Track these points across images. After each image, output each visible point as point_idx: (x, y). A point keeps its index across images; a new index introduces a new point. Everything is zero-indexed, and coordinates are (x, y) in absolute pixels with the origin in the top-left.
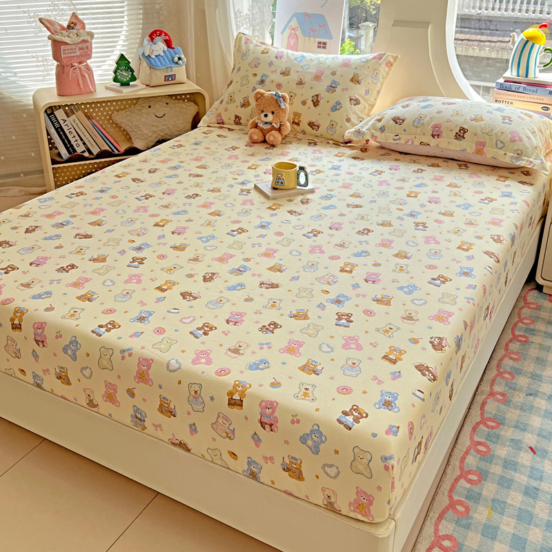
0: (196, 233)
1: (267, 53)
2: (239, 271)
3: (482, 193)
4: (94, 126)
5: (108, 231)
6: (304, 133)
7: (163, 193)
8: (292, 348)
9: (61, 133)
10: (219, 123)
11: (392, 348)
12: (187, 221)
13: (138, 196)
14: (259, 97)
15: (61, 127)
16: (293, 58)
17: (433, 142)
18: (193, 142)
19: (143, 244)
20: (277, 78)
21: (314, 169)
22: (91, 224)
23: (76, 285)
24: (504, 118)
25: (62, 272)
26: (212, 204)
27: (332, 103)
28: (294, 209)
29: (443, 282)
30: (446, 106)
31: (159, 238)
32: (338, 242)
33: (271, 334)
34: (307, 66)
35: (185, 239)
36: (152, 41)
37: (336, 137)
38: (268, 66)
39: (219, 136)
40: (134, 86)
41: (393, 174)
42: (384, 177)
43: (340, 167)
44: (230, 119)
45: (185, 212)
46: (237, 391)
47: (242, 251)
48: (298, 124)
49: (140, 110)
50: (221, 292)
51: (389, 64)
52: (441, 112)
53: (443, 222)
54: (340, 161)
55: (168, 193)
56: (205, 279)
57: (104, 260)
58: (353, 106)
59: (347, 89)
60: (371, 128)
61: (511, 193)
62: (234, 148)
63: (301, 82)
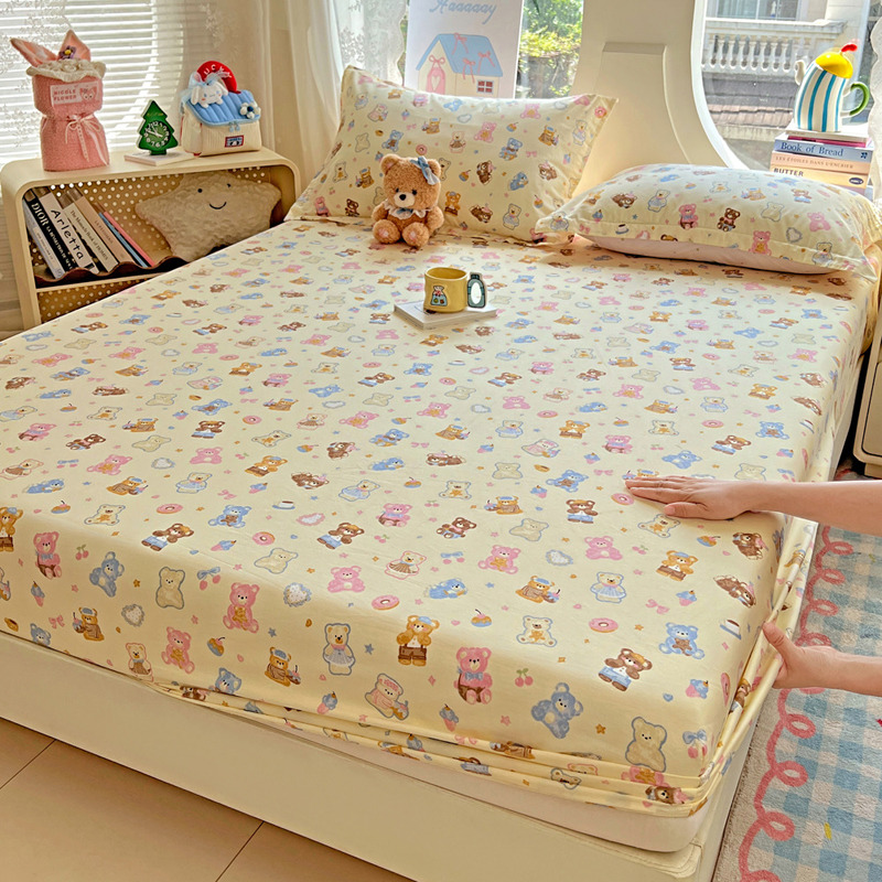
1: (399, 96)
2: (389, 439)
4: (106, 221)
5: (152, 383)
6: (466, 228)
7: (241, 323)
8: (501, 560)
9: (52, 234)
10: (319, 214)
11: (672, 554)
12: (287, 365)
13: (198, 327)
14: (390, 167)
15: (51, 224)
16: (442, 104)
17: (683, 235)
18: (281, 244)
19: (215, 402)
21: (491, 280)
22: (121, 372)
23: (104, 468)
24: (797, 193)
25: (78, 448)
26: (326, 338)
27: (511, 176)
28: (467, 343)
29: (738, 447)
30: (701, 177)
32: (550, 390)
33: (460, 538)
34: (468, 117)
36: (203, 79)
37: (519, 233)
39: (322, 234)
40: (173, 155)
41: (621, 287)
43: (532, 277)
44: (338, 206)
45: (282, 351)
46: (414, 633)
47: (388, 407)
49: (183, 197)
50: (363, 473)
51: (602, 113)
52: (694, 186)
53: (718, 358)
56: (332, 454)
57: (150, 427)
58: (545, 180)
59: (535, 153)
60: (579, 215)
61: (820, 312)
62: (351, 252)
63: (459, 142)
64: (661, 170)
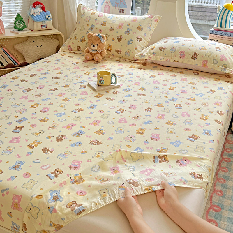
0: (55, 111)
1: (94, 14)
2: (78, 134)
3: (208, 87)
4: (4, 51)
5: (4, 111)
6: (114, 56)
7: (37, 88)
10: (69, 50)
12: (50, 104)
13: (23, 90)
14: (90, 37)
16: (107, 17)
17: (181, 60)
18: (56, 60)
19: (23, 118)
20: (99, 27)
21: (119, 74)
24: (217, 48)
26: (64, 94)
27: (128, 40)
28: (109, 97)
29: (195, 139)
30: (187, 42)
31: (33, 114)
32: (134, 116)
34: (115, 21)
35: (48, 115)
36: (34, 7)
37: (130, 58)
38: (95, 21)
40: (25, 30)
41: (160, 77)
42: (156, 79)
43: (133, 73)
44: (75, 48)
45: (49, 99)
47: (80, 122)
48: (110, 51)
49: (29, 43)
50: (67, 148)
51: (157, 21)
52: (184, 45)
53: (190, 104)
54: (132, 70)
55: (40, 88)
56: (58, 140)
58: (138, 41)
59: (135, 33)
60: (148, 53)
61: (223, 88)
62: (77, 63)
63: (112, 29)
64: (174, 39)
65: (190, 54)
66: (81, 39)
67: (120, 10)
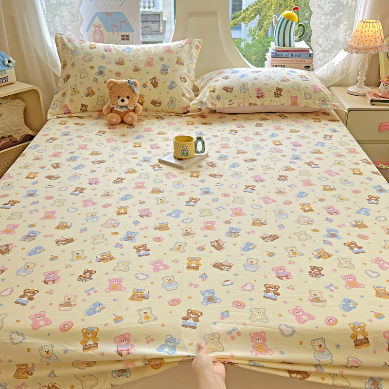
0: (161, 212)
1: (95, 48)
2: (233, 233)
3: (318, 132)
5: (82, 230)
8: (352, 282)
10: (65, 114)
12: (141, 203)
14: (112, 86)
16: (121, 50)
17: (259, 102)
19: (128, 233)
23: (114, 288)
25: (86, 280)
27: (168, 83)
28: (211, 173)
29: (377, 200)
30: (256, 74)
31: (135, 224)
34: (137, 55)
35: (158, 219)
38: (101, 59)
39: (77, 124)
45: (129, 196)
46: (358, 332)
48: (142, 104)
50: (242, 255)
51: (197, 47)
52: (257, 78)
54: (196, 128)
55: (93, 183)
56: (217, 248)
57: (111, 257)
58: (183, 83)
59: (176, 71)
63: (137, 68)
65: (270, 91)
66: (86, 92)
67: (123, 36)
